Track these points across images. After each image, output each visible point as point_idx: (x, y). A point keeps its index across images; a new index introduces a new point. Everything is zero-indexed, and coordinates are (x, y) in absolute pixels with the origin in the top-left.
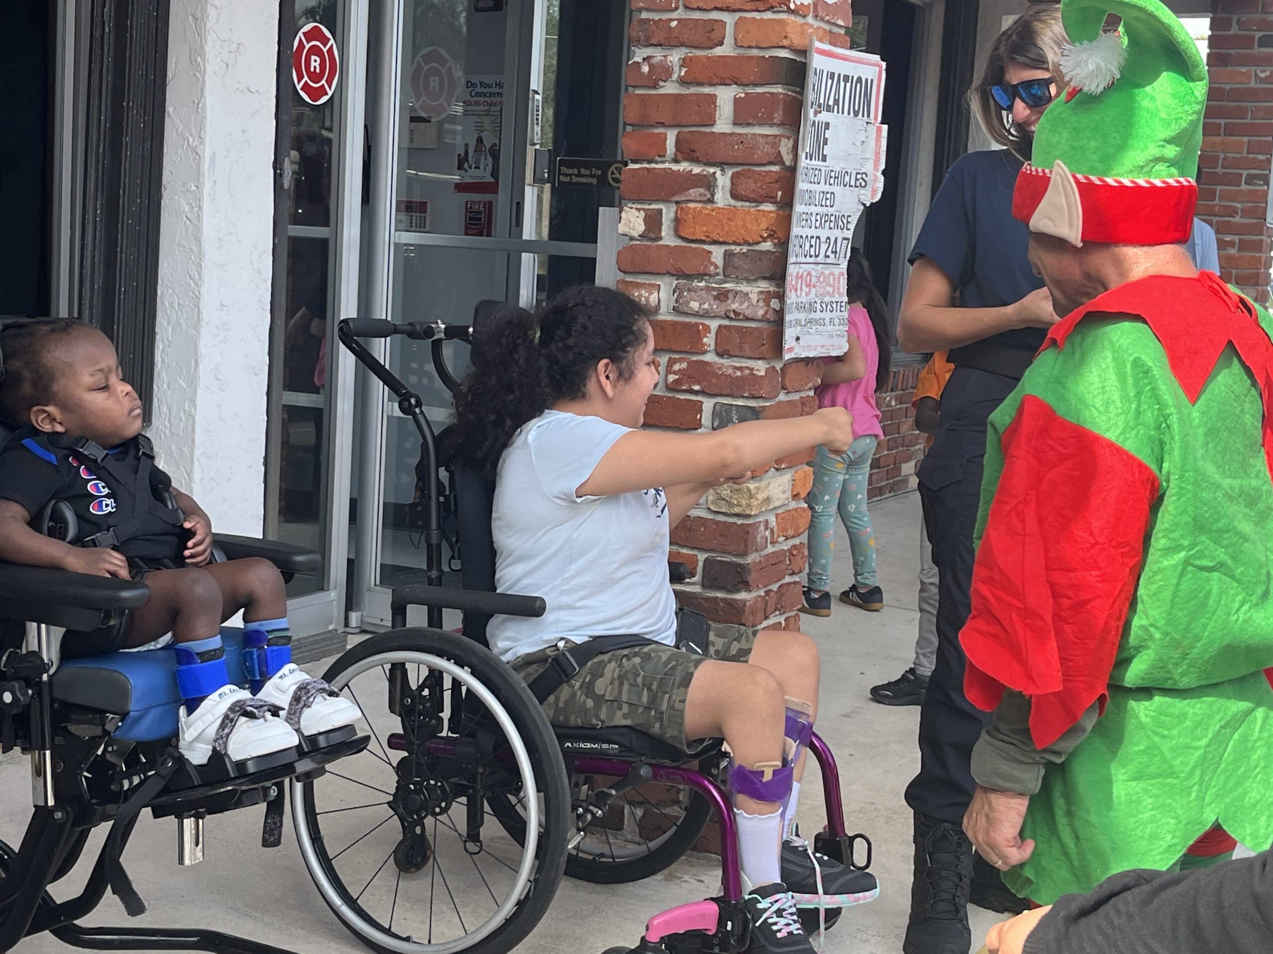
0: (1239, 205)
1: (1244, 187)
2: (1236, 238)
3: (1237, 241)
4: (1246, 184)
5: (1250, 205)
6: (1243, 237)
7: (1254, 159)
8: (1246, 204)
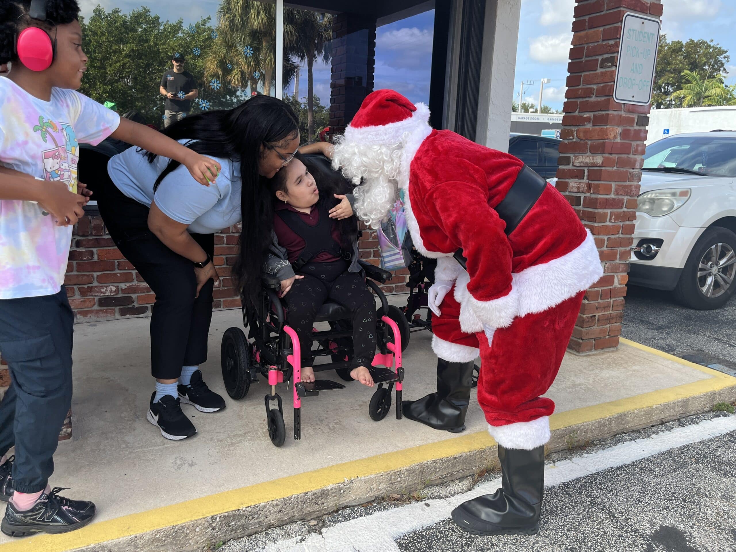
0: (595, 87)
1: (599, 70)
2: (591, 115)
3: (592, 118)
4: (601, 67)
5: (602, 85)
6: (596, 113)
7: (605, 45)
8: (599, 85)
